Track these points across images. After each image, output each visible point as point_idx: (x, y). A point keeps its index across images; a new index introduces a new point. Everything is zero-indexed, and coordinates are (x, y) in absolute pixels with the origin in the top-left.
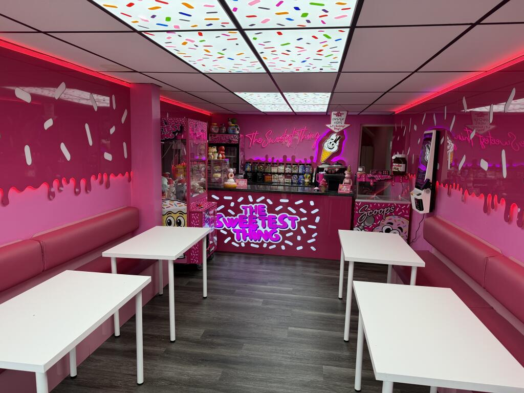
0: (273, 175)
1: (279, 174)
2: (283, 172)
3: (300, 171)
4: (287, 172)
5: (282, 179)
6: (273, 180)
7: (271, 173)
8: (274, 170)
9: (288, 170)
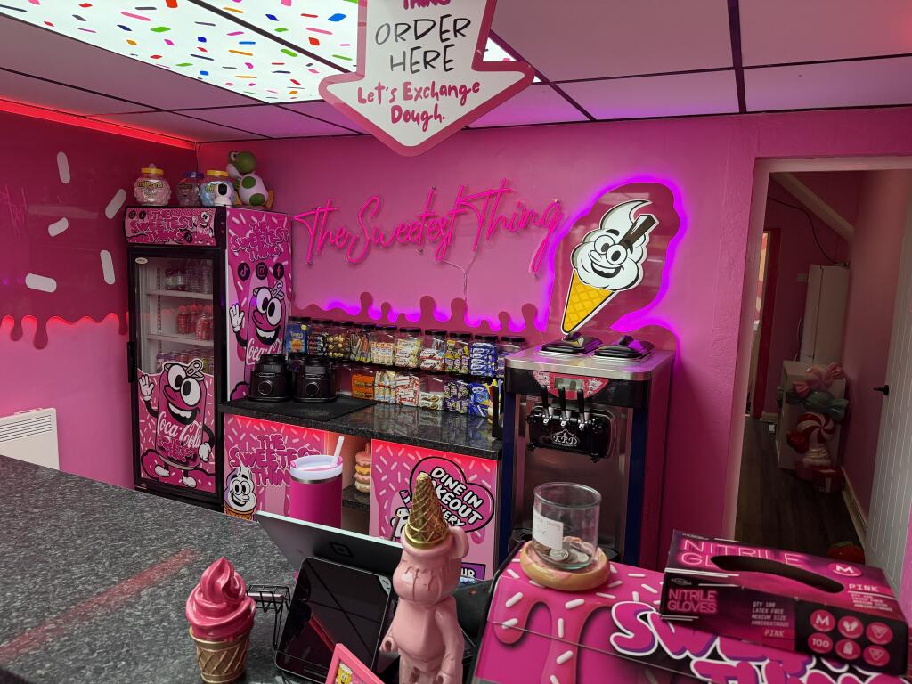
0: (378, 374)
1: (403, 370)
2: (412, 365)
3: (476, 369)
4: (426, 364)
5: (407, 391)
6: (379, 395)
7: (371, 365)
8: (380, 353)
9: (433, 357)
